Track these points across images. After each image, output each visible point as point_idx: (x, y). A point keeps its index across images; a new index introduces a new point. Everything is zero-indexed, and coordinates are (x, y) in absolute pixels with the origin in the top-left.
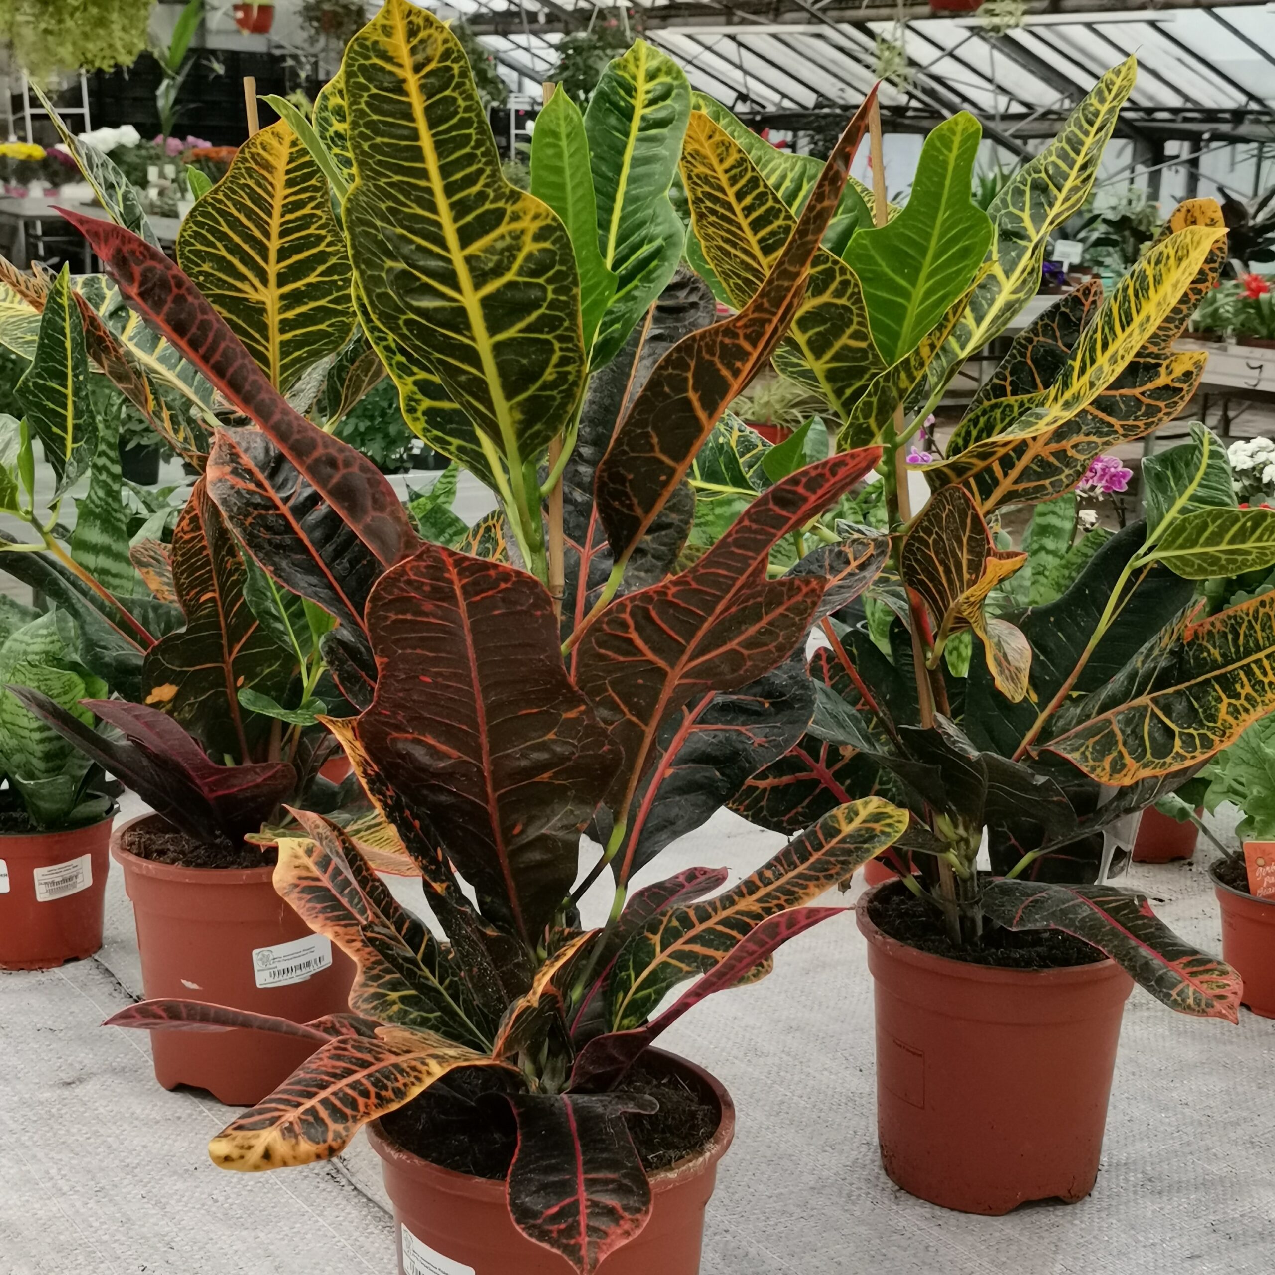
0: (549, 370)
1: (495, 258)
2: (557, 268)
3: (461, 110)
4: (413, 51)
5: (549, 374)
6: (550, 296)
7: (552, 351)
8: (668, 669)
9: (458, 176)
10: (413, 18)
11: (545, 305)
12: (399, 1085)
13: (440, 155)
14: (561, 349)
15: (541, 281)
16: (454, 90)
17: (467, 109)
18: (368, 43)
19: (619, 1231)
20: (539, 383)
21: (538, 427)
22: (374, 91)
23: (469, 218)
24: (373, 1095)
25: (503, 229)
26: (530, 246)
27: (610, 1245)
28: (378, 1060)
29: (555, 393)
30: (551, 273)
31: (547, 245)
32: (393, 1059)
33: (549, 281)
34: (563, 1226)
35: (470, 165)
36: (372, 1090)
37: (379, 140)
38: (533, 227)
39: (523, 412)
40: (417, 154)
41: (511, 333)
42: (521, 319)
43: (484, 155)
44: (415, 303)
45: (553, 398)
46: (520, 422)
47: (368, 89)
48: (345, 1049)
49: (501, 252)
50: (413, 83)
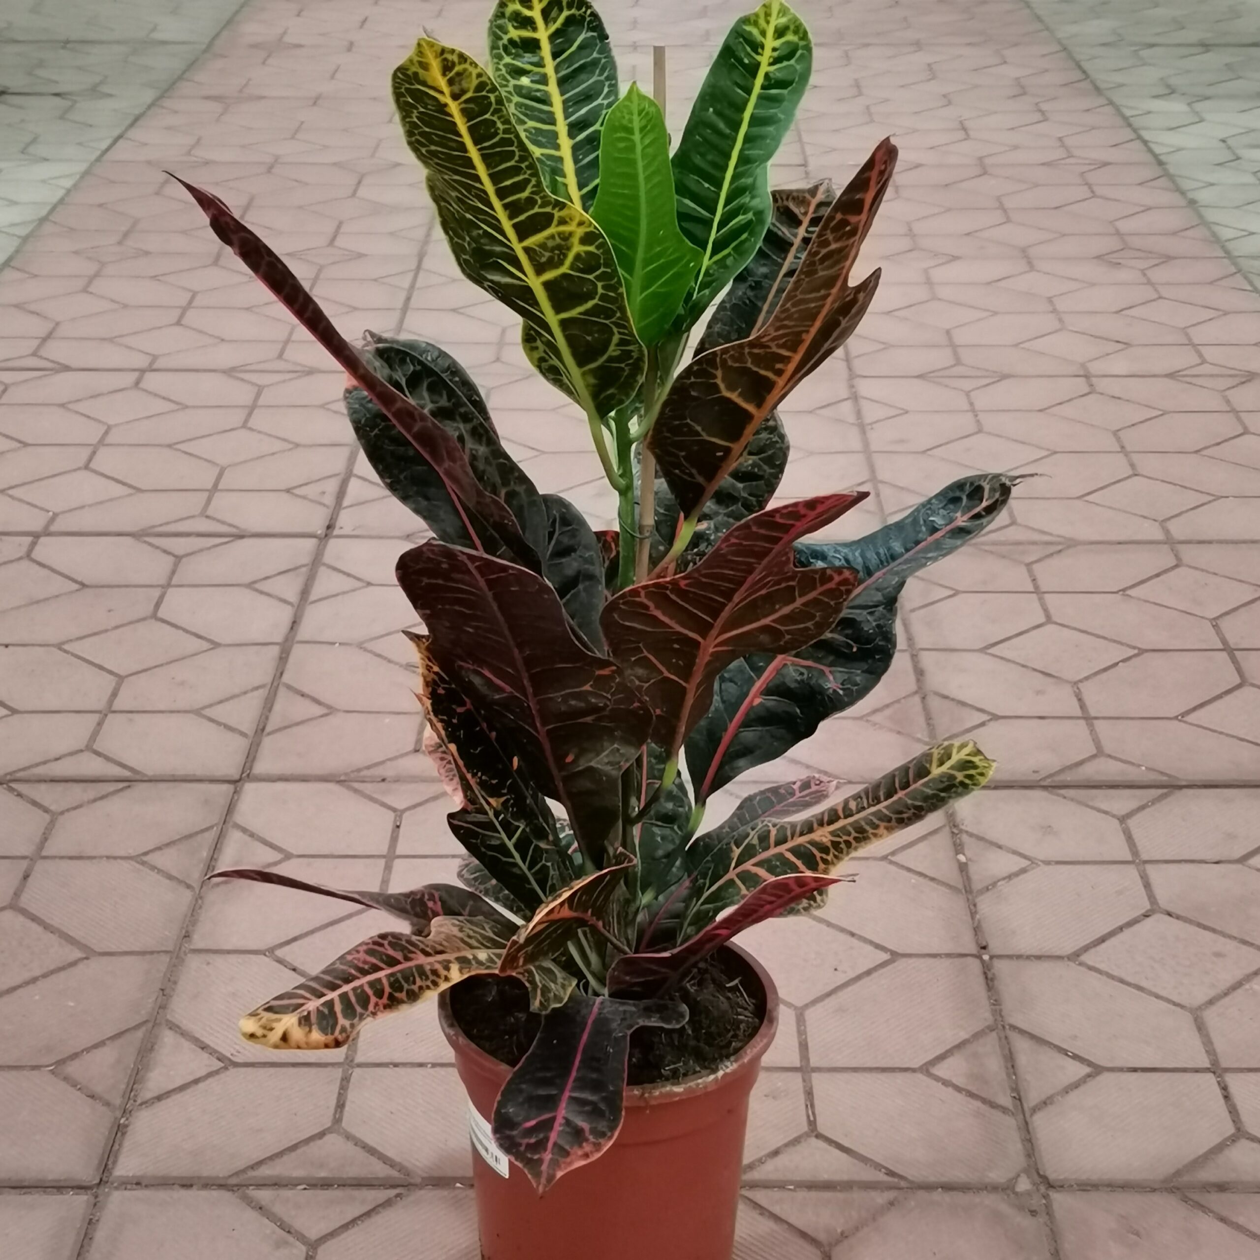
0: (612, 347)
1: (547, 254)
2: (602, 269)
3: (501, 132)
4: (451, 82)
5: (613, 350)
6: (600, 291)
7: (612, 334)
8: (700, 639)
9: (508, 183)
10: (447, 56)
11: (597, 297)
12: (415, 988)
13: (488, 166)
14: (620, 333)
15: (591, 277)
16: (492, 115)
17: (505, 131)
18: (409, 73)
19: (580, 1152)
20: (605, 357)
21: (611, 391)
22: (422, 110)
23: (522, 217)
24: (386, 995)
25: (552, 230)
26: (577, 248)
27: (570, 1164)
28: (407, 959)
29: (623, 365)
30: (598, 273)
31: (591, 249)
32: (421, 960)
33: (598, 278)
34: (533, 1140)
35: (518, 175)
36: (387, 990)
37: (433, 148)
38: (580, 232)
39: (595, 377)
40: (469, 163)
41: (574, 313)
42: (580, 304)
43: (528, 167)
44: (490, 277)
45: (623, 369)
46: (594, 386)
47: (417, 108)
48: (382, 945)
49: (552, 250)
50: (454, 108)
